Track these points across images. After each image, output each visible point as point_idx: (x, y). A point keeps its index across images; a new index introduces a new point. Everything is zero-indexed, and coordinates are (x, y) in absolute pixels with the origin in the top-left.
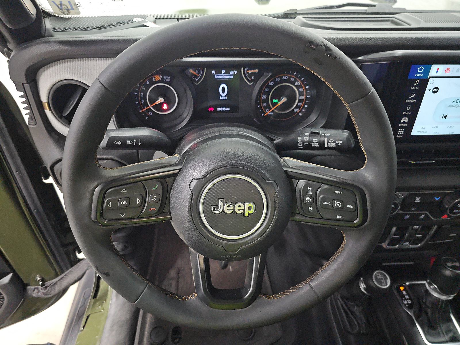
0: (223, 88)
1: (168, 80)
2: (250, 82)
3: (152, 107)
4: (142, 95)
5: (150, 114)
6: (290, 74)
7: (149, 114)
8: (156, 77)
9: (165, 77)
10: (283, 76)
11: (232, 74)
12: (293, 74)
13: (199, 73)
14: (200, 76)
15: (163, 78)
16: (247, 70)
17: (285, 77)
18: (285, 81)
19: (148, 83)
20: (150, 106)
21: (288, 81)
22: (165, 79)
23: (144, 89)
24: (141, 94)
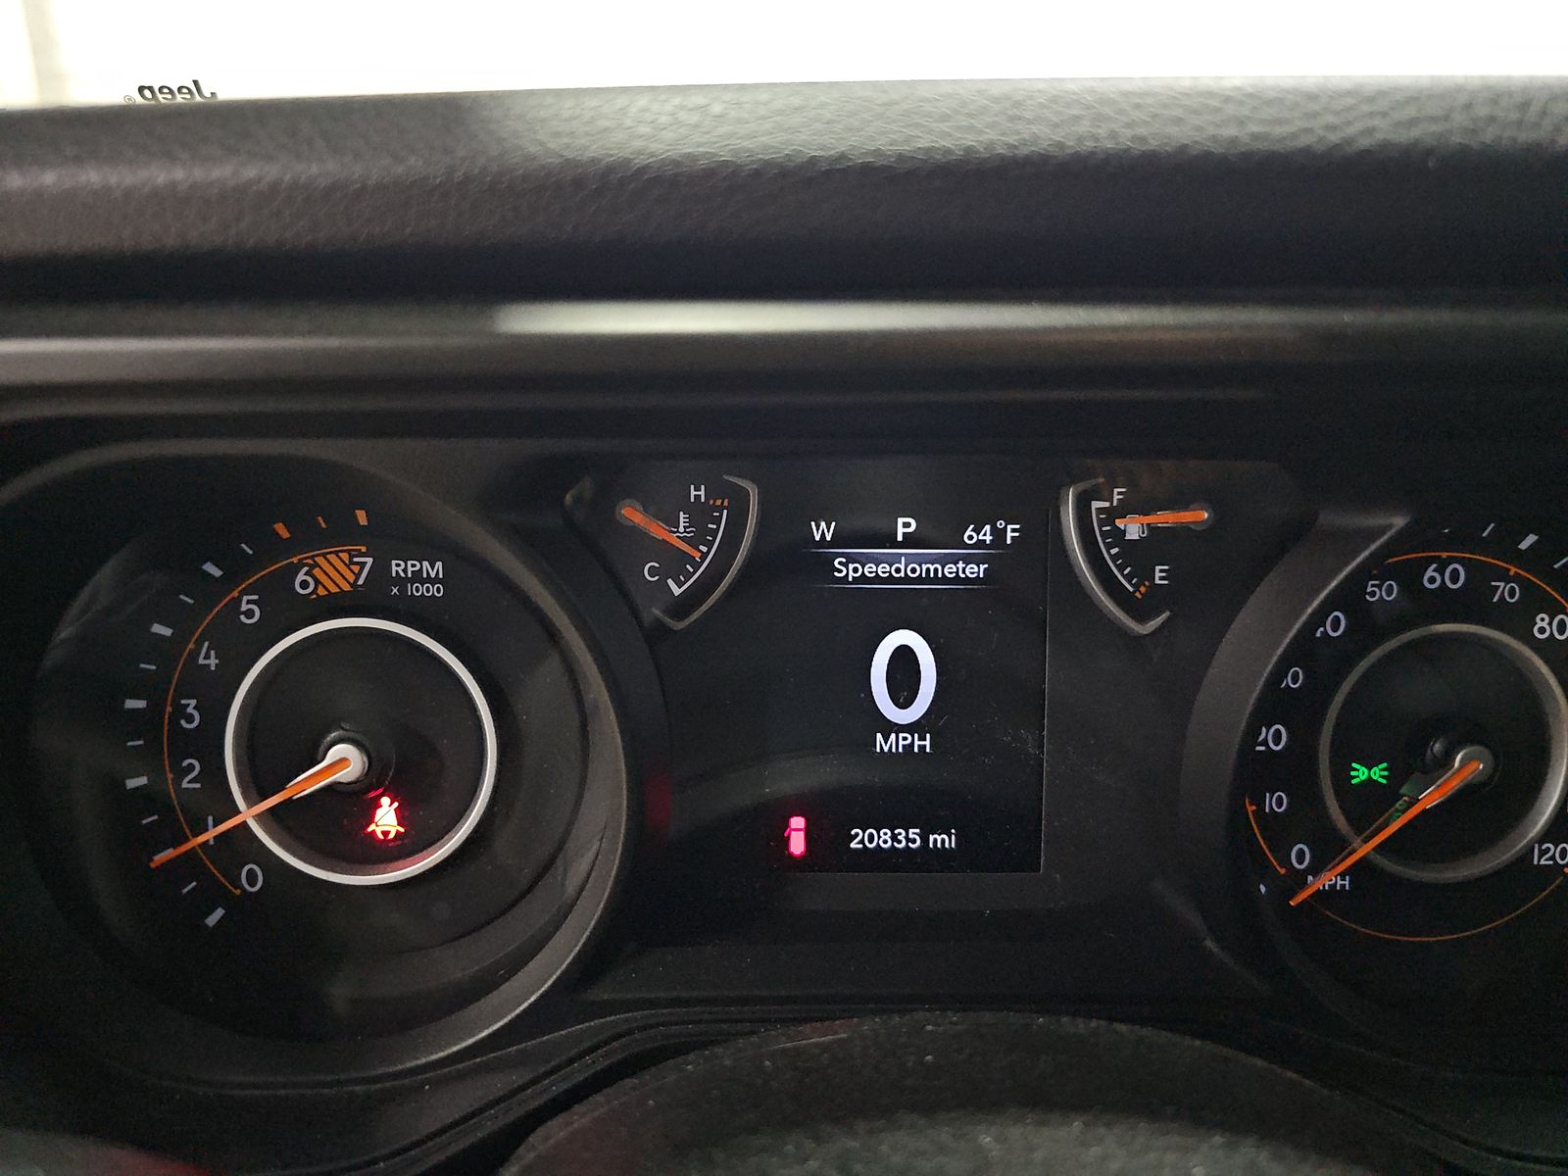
0: (904, 663)
1: (419, 590)
2: (1139, 611)
3: (259, 818)
4: (190, 719)
5: (251, 879)
6: (1485, 547)
7: (239, 885)
8: (320, 560)
9: (397, 568)
10: (1429, 561)
11: (981, 544)
12: (1504, 543)
13: (700, 537)
14: (704, 556)
15: (381, 570)
16: (1111, 515)
17: (1441, 571)
18: (1447, 605)
19: (250, 609)
20: (248, 814)
21: (1472, 603)
22: (402, 582)
23: (213, 662)
24: (180, 712)
